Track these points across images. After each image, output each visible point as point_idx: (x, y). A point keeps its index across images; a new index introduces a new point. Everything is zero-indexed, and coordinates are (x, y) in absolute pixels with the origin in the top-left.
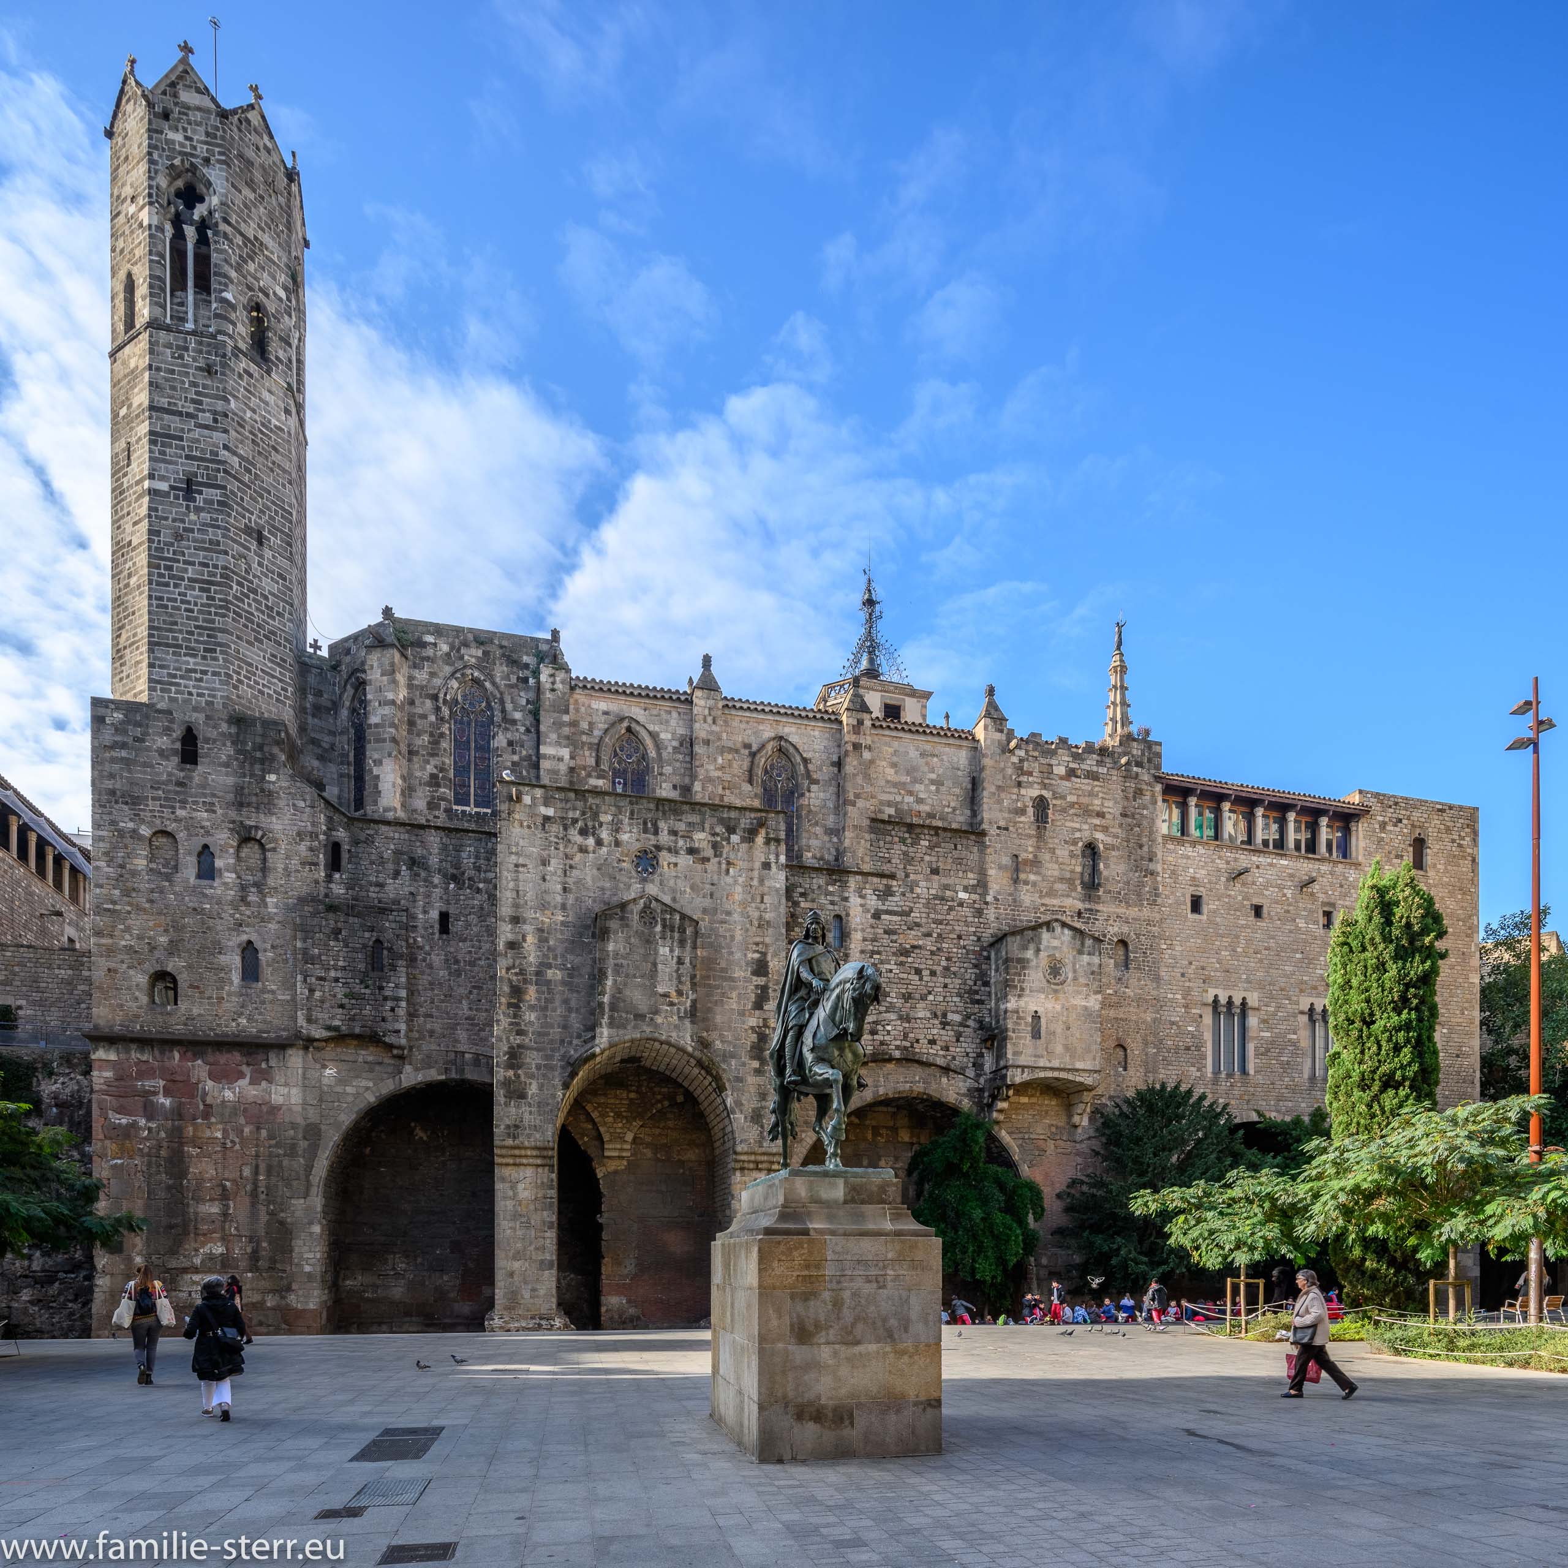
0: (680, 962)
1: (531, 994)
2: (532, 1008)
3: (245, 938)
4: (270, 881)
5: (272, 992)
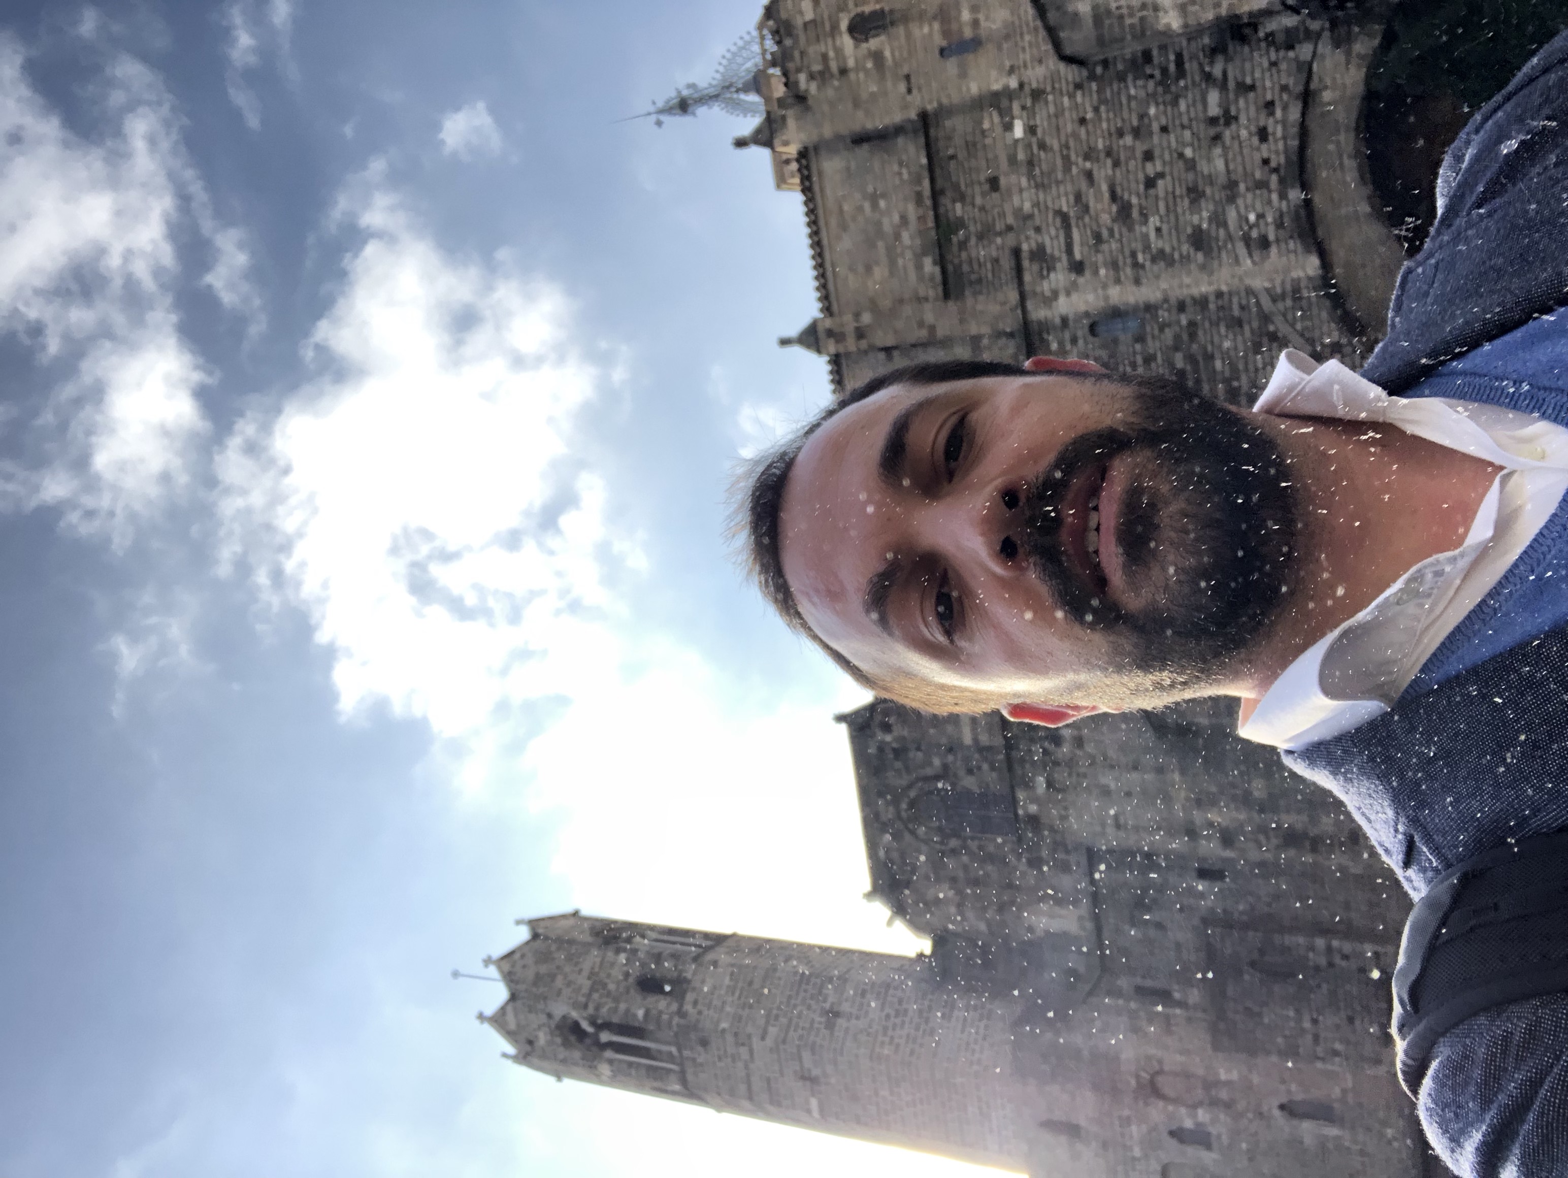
3: (1277, 1113)
4: (1201, 1072)
5: (1344, 1091)
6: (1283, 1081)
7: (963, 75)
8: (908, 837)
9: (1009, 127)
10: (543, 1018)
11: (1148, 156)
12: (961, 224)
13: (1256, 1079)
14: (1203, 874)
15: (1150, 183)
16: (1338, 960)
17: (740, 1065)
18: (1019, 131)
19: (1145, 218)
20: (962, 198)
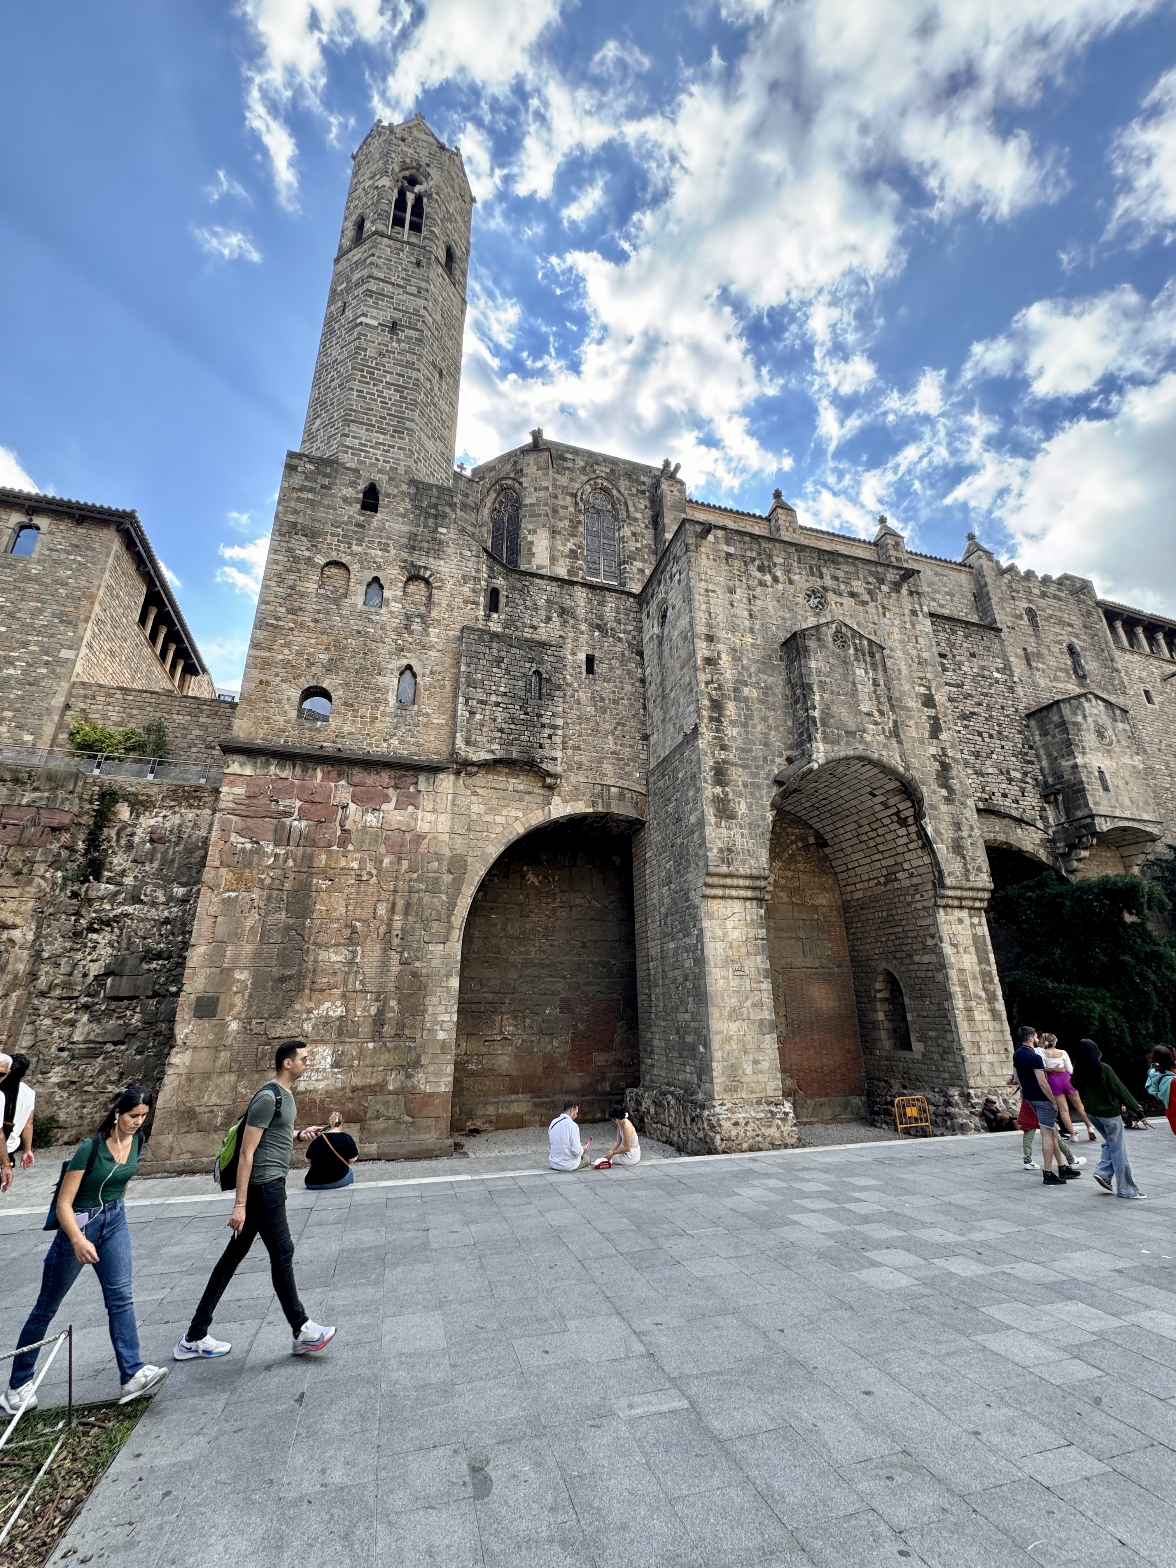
0: (876, 684)
1: (731, 708)
2: (733, 723)
3: (405, 662)
4: (434, 614)
5: (427, 715)
6: (431, 672)
7: (1017, 656)
8: (585, 478)
9: (998, 670)
10: (427, 160)
11: (991, 736)
12: (954, 632)
13: (433, 653)
14: (590, 660)
15: (980, 734)
16: (547, 731)
17: (402, 283)
18: (996, 675)
19: (966, 727)
20: (966, 637)
